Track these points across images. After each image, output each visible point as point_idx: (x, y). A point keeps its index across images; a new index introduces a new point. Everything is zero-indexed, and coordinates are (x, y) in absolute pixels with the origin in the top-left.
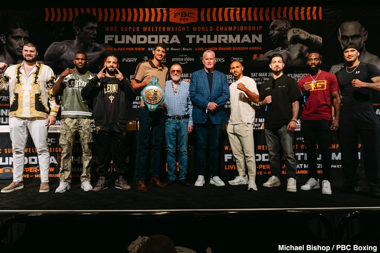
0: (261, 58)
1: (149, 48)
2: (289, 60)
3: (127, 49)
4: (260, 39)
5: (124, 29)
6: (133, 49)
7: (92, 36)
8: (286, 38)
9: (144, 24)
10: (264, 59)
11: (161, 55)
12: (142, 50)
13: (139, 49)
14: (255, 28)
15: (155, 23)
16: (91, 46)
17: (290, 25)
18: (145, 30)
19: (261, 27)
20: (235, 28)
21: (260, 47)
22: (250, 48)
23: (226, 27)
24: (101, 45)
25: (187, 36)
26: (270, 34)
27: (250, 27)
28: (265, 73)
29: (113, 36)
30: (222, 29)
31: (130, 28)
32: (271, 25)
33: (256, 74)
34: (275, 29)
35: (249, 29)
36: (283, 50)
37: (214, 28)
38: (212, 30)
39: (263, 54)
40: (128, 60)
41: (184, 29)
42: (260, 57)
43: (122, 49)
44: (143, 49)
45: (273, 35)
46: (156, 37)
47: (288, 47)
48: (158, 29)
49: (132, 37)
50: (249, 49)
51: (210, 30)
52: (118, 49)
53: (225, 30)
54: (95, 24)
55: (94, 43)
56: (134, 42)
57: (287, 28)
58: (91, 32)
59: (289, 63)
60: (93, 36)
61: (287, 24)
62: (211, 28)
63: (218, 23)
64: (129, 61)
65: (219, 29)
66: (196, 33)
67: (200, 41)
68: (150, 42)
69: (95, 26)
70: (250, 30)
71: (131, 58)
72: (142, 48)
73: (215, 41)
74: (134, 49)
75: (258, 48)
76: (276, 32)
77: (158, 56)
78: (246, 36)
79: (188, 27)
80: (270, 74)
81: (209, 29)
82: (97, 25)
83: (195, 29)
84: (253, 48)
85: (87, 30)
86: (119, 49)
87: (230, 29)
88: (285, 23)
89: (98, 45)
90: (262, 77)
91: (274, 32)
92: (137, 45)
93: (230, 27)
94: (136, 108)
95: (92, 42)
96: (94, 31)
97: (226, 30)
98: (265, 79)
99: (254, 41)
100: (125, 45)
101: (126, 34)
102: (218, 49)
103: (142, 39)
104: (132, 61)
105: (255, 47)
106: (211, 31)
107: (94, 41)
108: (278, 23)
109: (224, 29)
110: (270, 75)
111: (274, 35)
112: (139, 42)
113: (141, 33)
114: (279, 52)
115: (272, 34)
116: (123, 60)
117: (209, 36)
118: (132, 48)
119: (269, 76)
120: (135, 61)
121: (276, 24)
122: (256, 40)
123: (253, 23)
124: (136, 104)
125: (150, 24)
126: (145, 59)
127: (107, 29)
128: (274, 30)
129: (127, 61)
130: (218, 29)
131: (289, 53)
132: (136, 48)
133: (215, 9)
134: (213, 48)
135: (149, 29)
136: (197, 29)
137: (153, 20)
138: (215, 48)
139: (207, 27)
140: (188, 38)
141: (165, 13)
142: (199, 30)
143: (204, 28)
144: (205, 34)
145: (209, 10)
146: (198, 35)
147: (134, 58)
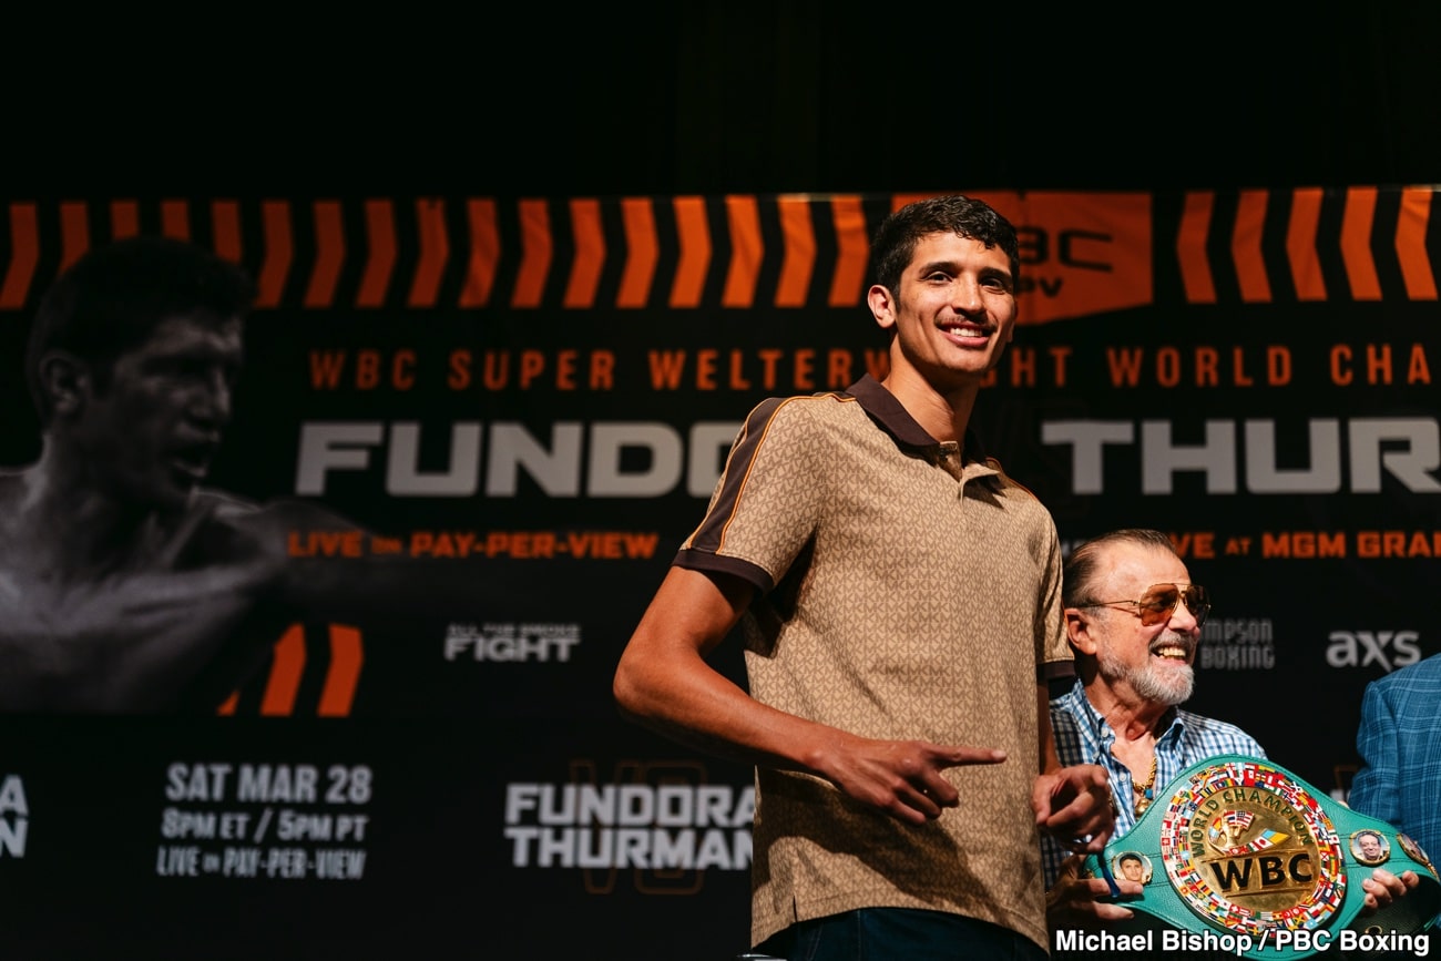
3: (495, 544)
5: (476, 370)
6: (545, 544)
7: (183, 429)
9: (661, 325)
11: (976, 319)
12: (633, 551)
16: (171, 514)
18: (666, 381)
23: (1418, 352)
24: (254, 509)
25: (1053, 433)
29: (371, 433)
30: (1386, 364)
31: (533, 363)
37: (1310, 365)
38: (1286, 377)
40: (500, 647)
41: (1030, 367)
43: (443, 547)
44: (643, 546)
49: (546, 441)
51: (1274, 380)
52: (407, 543)
53: (1413, 376)
54: (222, 334)
55: (196, 493)
56: (558, 477)
58: (181, 395)
60: (197, 435)
62: (1279, 359)
63: (1342, 316)
64: (509, 653)
65: (1357, 364)
66: (1135, 405)
67: (1179, 477)
68: (706, 480)
69: (218, 343)
71: (526, 630)
72: (635, 532)
73: (1321, 477)
74: (562, 548)
77: (938, 336)
79: (1060, 354)
81: (1256, 366)
82: (247, 337)
83: (1124, 368)
85: (153, 384)
86: (421, 544)
89: (229, 509)
92: (587, 511)
95: (185, 482)
96: (213, 390)
97: (1419, 371)
100: (477, 511)
101: (488, 410)
102: (1351, 544)
103: (636, 459)
104: (532, 656)
106: (1278, 387)
107: (200, 472)
109: (1401, 363)
112: (608, 481)
113: (633, 402)
116: (453, 646)
117: (1261, 435)
118: (538, 538)
120: (563, 654)
125: (711, 324)
127: (325, 371)
129: (485, 649)
130: (1344, 365)
132: (573, 539)
133: (1308, 201)
134: (1303, 542)
135: (704, 369)
136: (1148, 369)
137: (739, 290)
138: (1323, 538)
139: (1238, 354)
140: (1065, 451)
141: (852, 233)
142: (1168, 374)
143: (1214, 356)
144: (1220, 415)
145: (1252, 209)
146: (1156, 415)
147: (551, 629)
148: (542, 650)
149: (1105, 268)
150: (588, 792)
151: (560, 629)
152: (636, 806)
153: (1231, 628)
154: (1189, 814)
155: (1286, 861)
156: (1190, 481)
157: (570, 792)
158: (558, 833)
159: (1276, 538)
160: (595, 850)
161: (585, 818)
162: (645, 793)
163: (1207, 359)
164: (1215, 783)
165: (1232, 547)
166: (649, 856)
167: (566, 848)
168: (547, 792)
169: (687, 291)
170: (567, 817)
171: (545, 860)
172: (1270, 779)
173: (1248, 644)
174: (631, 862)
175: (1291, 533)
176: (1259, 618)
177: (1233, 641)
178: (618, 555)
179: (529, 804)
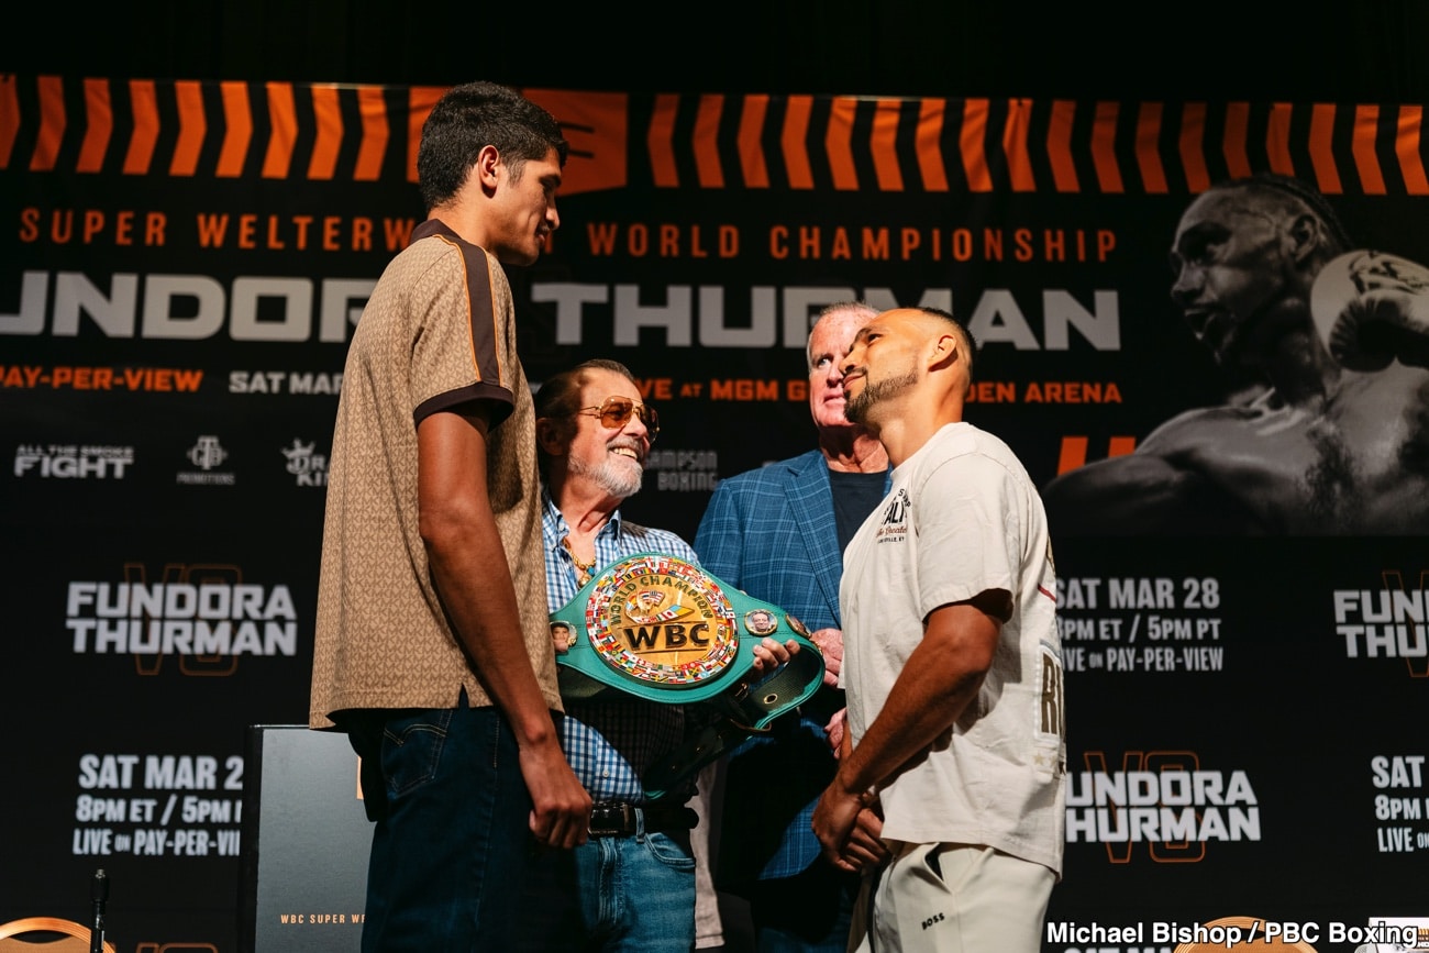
0: (1119, 462)
1: (235, 377)
2: (1337, 487)
3: (61, 376)
4: (1103, 328)
5: (44, 225)
6: (103, 378)
8: (1304, 322)
9: (207, 190)
10: (1141, 476)
12: (181, 386)
13: (158, 380)
14: (1060, 245)
15: (298, 191)
17: (1323, 230)
18: (212, 240)
19: (1106, 241)
20: (910, 239)
21: (1112, 387)
22: (1033, 393)
23: (841, 233)
25: (542, 293)
26: (1177, 287)
27: (1021, 236)
28: (1160, 583)
30: (815, 242)
31: (95, 222)
32: (1186, 223)
33: (1084, 590)
34: (1212, 254)
35: (1018, 254)
36: (1286, 409)
37: (754, 242)
38: (734, 251)
39: (1132, 441)
40: (63, 466)
42: (1112, 457)
43: (14, 378)
44: (190, 381)
45: (1204, 300)
46: (297, 292)
47: (1322, 390)
48: (315, 232)
49: (106, 290)
50: (1021, 392)
51: (724, 253)
53: (836, 253)
56: (116, 320)
57: (1306, 248)
59: (1337, 511)
61: (1299, 224)
62: (729, 235)
63: (780, 202)
64: (71, 471)
65: (792, 242)
66: (610, 272)
67: (644, 332)
68: (247, 327)
70: (1025, 254)
71: (86, 451)
72: (183, 369)
73: (760, 334)
74: (119, 381)
75: (1092, 393)
76: (1223, 277)
78: (999, 301)
80: (1201, 593)
81: (709, 241)
83: (601, 240)
84: (1055, 392)
87: (876, 244)
88: (1283, 212)
90: (1136, 611)
91: (1208, 279)
92: (142, 351)
93: (876, 235)
94: (105, 851)
97: (841, 249)
98: (1159, 629)
99: (1057, 340)
100: (44, 348)
101: (55, 261)
102: (783, 390)
103: (184, 307)
104: (92, 474)
105: (1068, 387)
106: (727, 260)
108: (1234, 216)
109: (827, 242)
110: (1199, 598)
111: (1210, 295)
112: (160, 325)
113: (182, 256)
114: (1262, 426)
115: (1198, 292)
116: (22, 464)
117: (712, 298)
118: (97, 373)
119: (1189, 603)
120: (119, 473)
121: (1218, 217)
122: (1073, 333)
123: (1044, 207)
124: (102, 817)
125: (252, 192)
126: (201, 454)
128: (1209, 261)
129: (50, 467)
130: (782, 242)
131: (1331, 429)
132: (128, 373)
133: (756, 104)
134: (744, 387)
135: (245, 231)
136: (621, 241)
137: (277, 164)
138: (760, 385)
139: (695, 230)
140: (551, 308)
141: (374, 118)
142: (638, 246)
143: (675, 231)
144: (679, 282)
145: (710, 112)
146: (627, 281)
147: (109, 451)
148: (100, 469)
149: (588, 155)
150: (140, 589)
151: (118, 451)
152: (181, 601)
153: (683, 457)
154: (611, 594)
155: (688, 629)
156: (653, 336)
157: (123, 589)
158: (113, 624)
159: (722, 384)
160: (145, 639)
161: (136, 612)
162: (189, 590)
163: (670, 234)
164: (635, 571)
165: (686, 390)
166: (191, 644)
167: (119, 637)
168: (104, 589)
169: (231, 163)
170: (121, 610)
171: (101, 647)
172: (681, 569)
173: (697, 470)
174: (175, 648)
175: (735, 378)
176: (706, 450)
177: (685, 468)
178: (168, 388)
179: (88, 600)
